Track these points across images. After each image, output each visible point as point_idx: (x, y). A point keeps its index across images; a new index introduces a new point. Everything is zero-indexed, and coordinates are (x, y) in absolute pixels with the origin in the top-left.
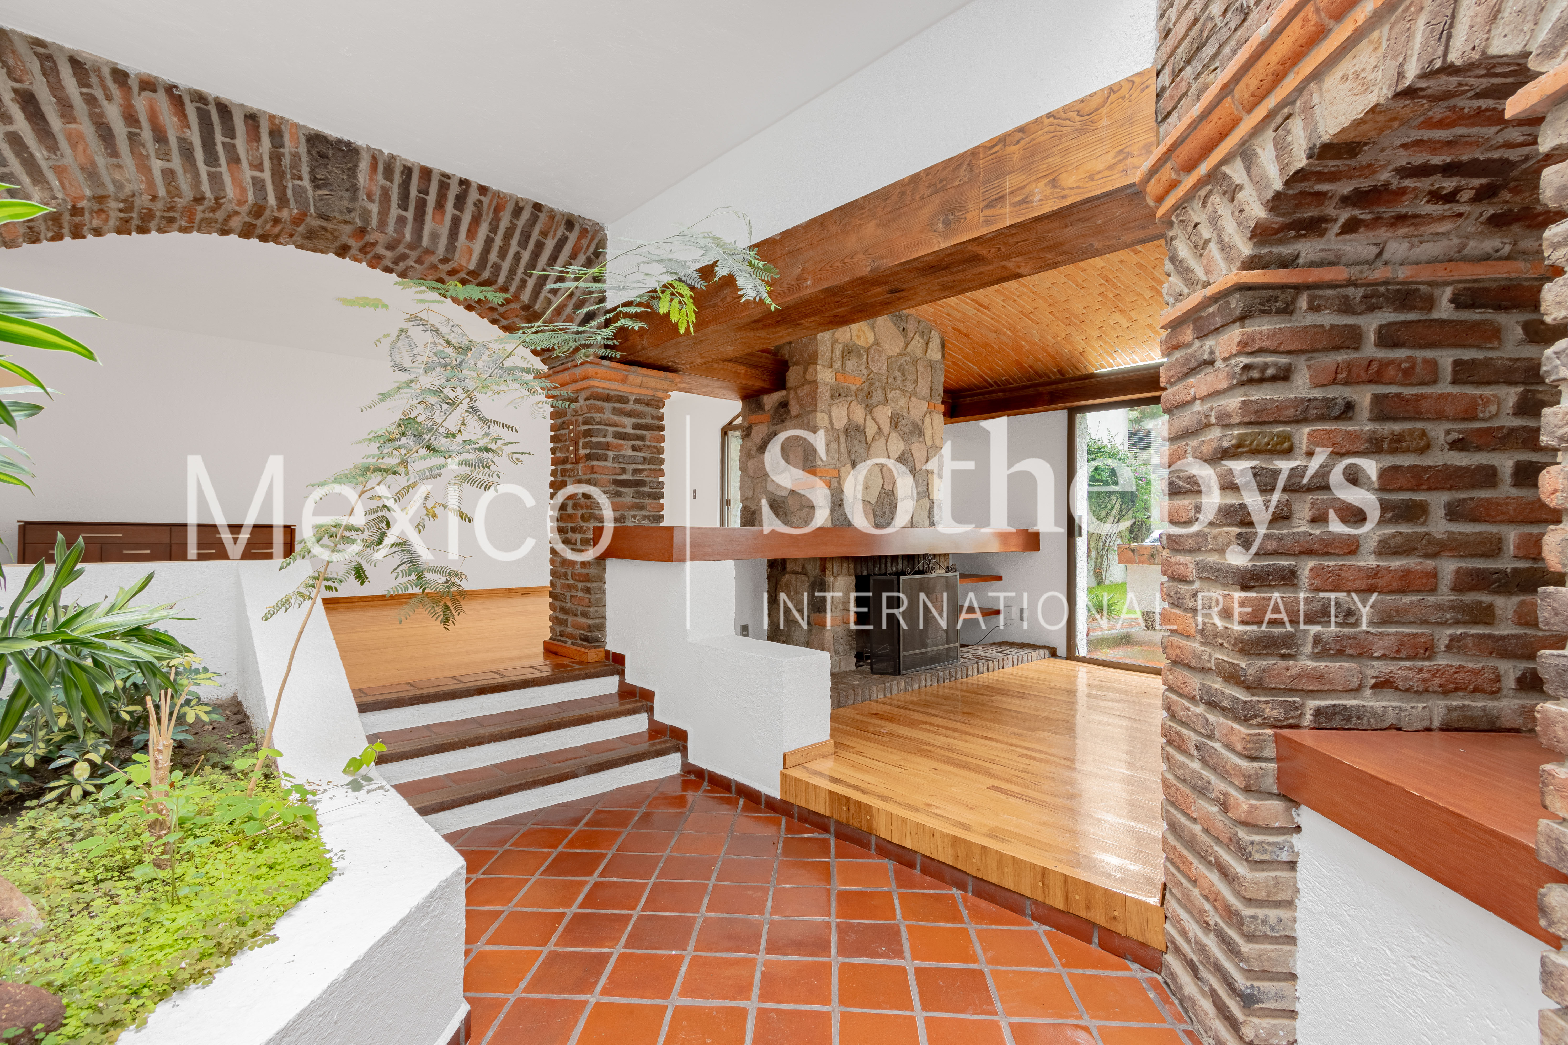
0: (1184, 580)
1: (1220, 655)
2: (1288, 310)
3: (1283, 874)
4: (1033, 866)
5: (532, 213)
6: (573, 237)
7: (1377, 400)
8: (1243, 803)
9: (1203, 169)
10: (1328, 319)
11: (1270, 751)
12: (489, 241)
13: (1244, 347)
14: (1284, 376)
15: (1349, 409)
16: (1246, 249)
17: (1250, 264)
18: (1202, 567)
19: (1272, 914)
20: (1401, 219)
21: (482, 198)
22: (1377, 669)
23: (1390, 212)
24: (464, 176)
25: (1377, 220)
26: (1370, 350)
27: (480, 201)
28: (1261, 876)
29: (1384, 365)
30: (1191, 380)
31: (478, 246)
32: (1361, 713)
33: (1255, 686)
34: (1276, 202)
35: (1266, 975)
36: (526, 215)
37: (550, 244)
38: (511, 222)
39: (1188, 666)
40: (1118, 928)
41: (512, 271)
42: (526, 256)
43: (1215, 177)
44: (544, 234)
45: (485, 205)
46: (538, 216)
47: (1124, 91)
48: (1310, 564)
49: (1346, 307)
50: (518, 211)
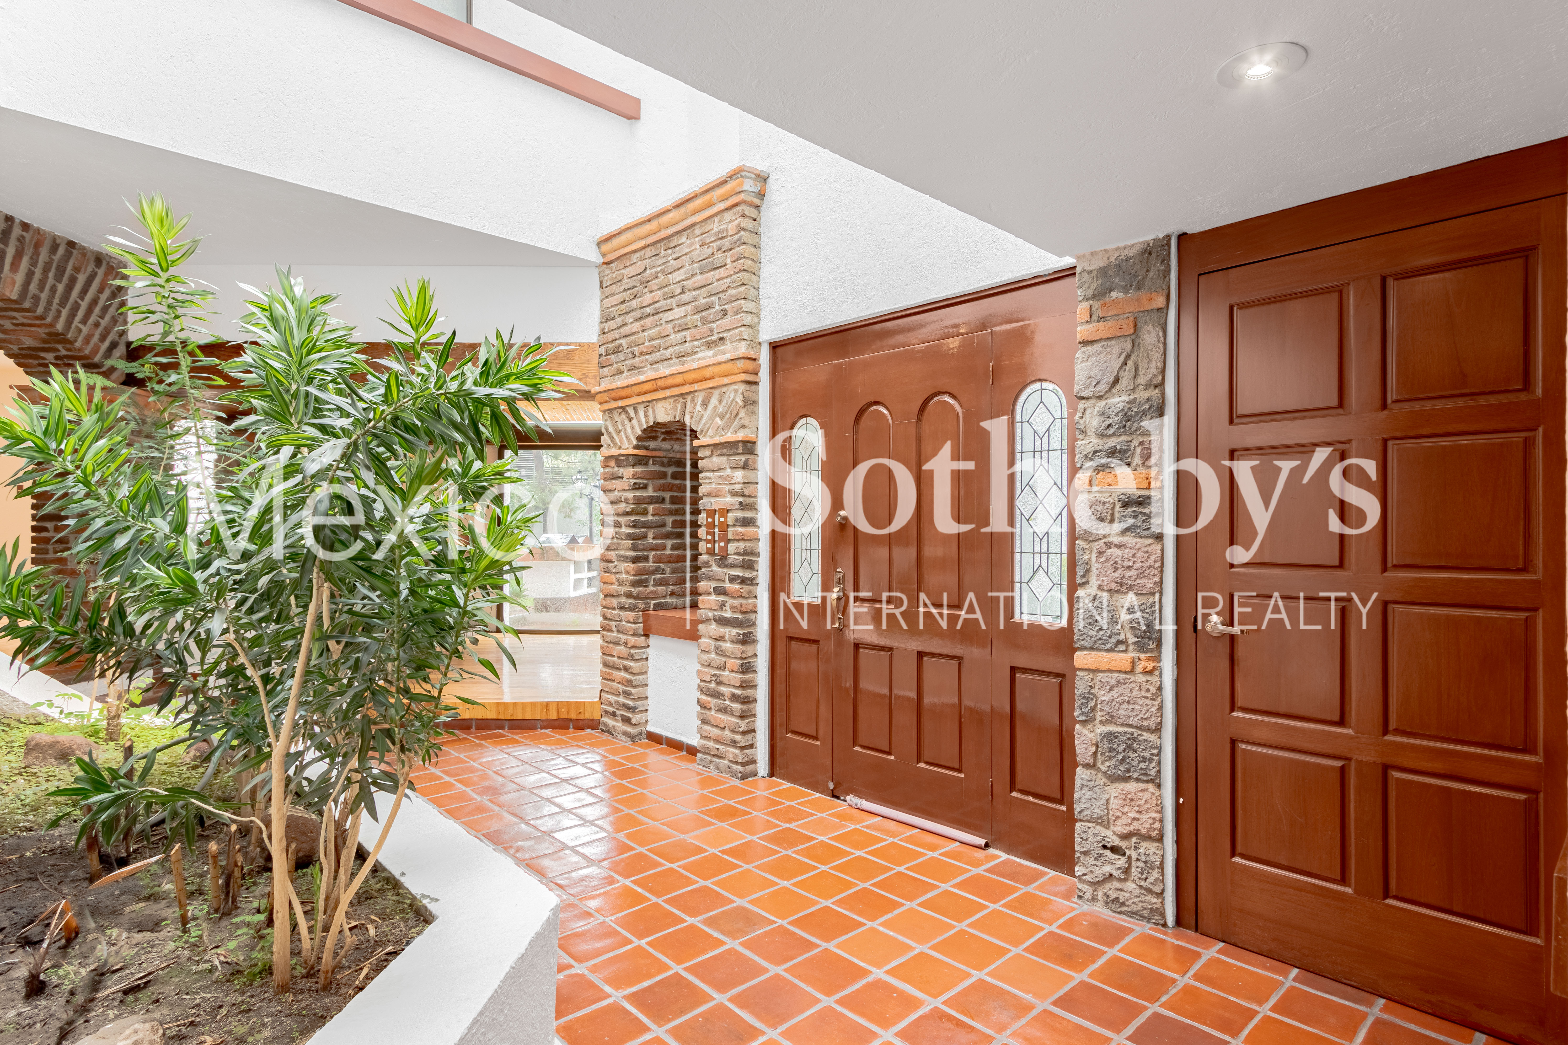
0: (611, 562)
1: (625, 589)
2: (646, 464)
3: (644, 663)
4: (541, 703)
5: (66, 250)
6: (101, 272)
7: (672, 497)
8: (632, 640)
9: (620, 403)
10: (658, 468)
11: (641, 620)
12: (30, 275)
13: (634, 476)
14: (645, 487)
15: (663, 501)
16: (635, 442)
17: (635, 447)
18: (618, 556)
19: (641, 677)
20: (677, 439)
21: (24, 234)
22: (671, 588)
23: (675, 437)
24: (9, 213)
25: (671, 439)
26: (670, 480)
27: (23, 237)
28: (638, 664)
29: (673, 485)
30: (614, 482)
31: (20, 278)
32: (666, 604)
33: (636, 598)
34: (644, 431)
35: (639, 699)
36: (61, 251)
37: (81, 279)
38: (50, 257)
39: (613, 596)
40: (581, 717)
41: (49, 302)
42: (60, 288)
43: (623, 408)
44: (77, 270)
45: (27, 240)
46: (72, 253)
47: (586, 347)
48: (652, 554)
49: (663, 465)
50: (54, 247)
